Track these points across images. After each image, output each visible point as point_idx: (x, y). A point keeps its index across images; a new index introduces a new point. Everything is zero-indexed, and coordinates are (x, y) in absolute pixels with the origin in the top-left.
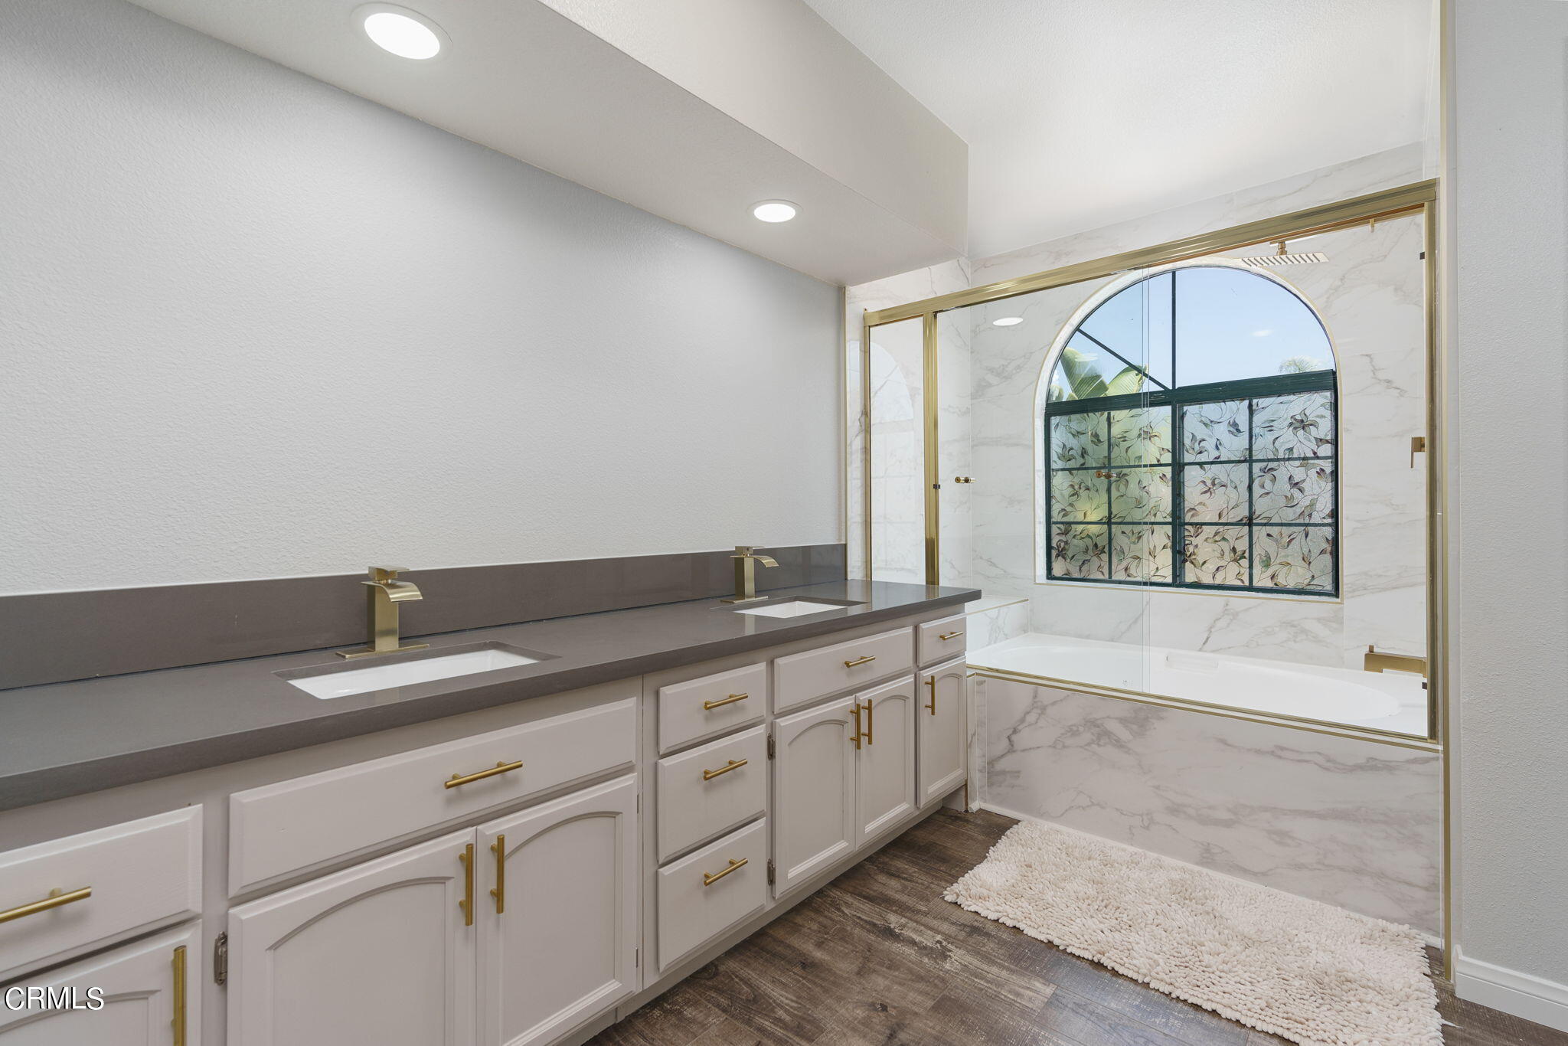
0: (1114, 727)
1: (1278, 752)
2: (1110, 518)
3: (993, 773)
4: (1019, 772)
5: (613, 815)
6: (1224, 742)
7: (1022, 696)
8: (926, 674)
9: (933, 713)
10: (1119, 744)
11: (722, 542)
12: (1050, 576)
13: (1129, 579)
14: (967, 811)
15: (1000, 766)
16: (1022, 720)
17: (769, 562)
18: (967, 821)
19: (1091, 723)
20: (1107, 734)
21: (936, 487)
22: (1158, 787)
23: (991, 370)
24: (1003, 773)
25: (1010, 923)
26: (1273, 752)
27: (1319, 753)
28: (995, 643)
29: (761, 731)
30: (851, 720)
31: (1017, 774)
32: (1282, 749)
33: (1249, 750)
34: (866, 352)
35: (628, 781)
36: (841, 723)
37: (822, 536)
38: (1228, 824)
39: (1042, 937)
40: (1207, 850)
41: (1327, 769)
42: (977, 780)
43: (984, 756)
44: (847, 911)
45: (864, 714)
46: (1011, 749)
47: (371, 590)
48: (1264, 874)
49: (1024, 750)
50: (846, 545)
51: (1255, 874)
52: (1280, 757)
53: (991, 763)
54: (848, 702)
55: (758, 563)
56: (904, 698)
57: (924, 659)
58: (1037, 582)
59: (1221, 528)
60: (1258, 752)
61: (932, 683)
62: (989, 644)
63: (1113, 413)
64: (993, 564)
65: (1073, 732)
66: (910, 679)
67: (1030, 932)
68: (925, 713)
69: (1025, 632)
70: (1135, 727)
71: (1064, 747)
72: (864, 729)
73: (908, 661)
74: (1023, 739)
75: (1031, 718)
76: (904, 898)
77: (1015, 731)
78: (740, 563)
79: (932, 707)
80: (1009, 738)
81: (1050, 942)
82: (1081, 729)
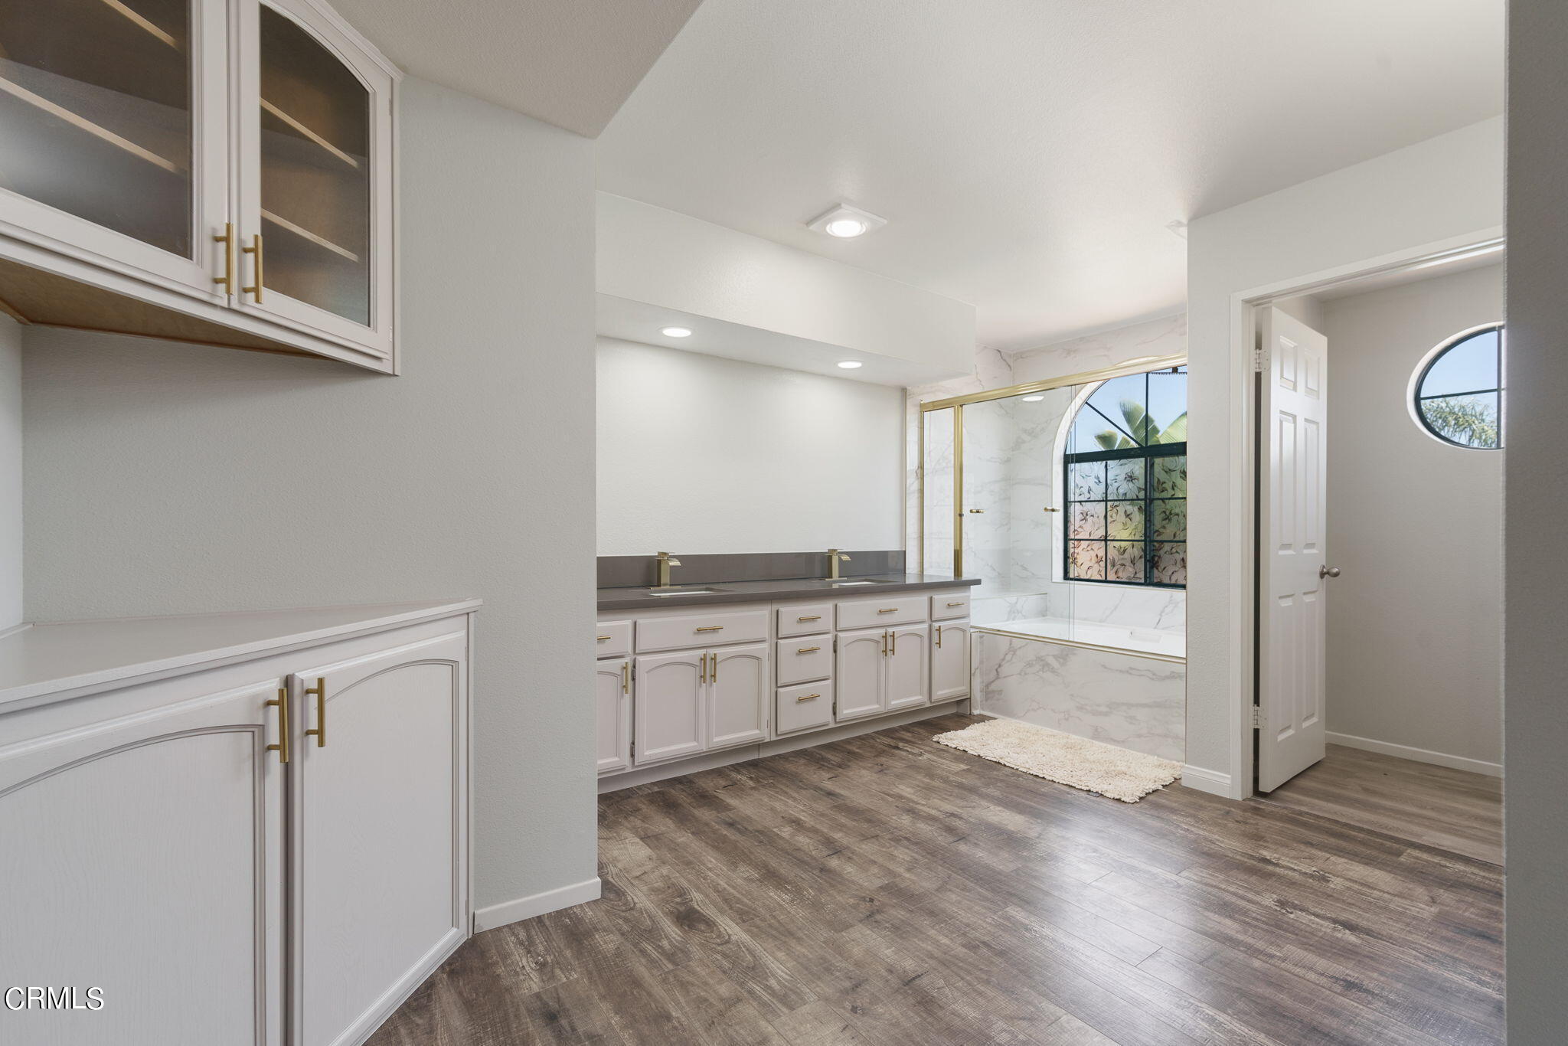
0: (1051, 660)
1: (1130, 671)
2: (1106, 536)
3: (988, 693)
4: (1001, 691)
5: (758, 659)
6: (1104, 666)
7: (1003, 643)
8: (936, 625)
9: (940, 647)
10: (1053, 671)
11: (820, 547)
12: (1066, 577)
13: (1118, 580)
14: (970, 714)
15: (993, 687)
16: (1003, 659)
17: (845, 558)
18: (971, 719)
19: (1040, 659)
20: (1048, 664)
21: (961, 515)
22: (1072, 695)
23: (1025, 431)
24: (993, 692)
25: (961, 749)
26: (1127, 672)
27: (1149, 670)
28: (1013, 620)
29: (830, 637)
30: (882, 641)
31: (1000, 692)
32: (1131, 668)
33: (1117, 670)
34: (922, 428)
35: (765, 646)
36: (878, 642)
37: (891, 545)
38: (1106, 714)
39: (976, 754)
40: (1096, 730)
41: (1153, 679)
42: (977, 695)
43: (983, 682)
44: (878, 740)
45: (890, 640)
46: (998, 677)
47: (659, 562)
48: (1123, 742)
49: (1004, 677)
50: (905, 551)
51: (1118, 742)
52: (1131, 674)
53: (987, 686)
54: (882, 631)
55: (840, 559)
56: (921, 636)
57: (935, 616)
58: (1054, 580)
59: (1175, 545)
60: (1121, 671)
61: (939, 630)
62: (1008, 620)
63: (1109, 462)
64: (1025, 569)
65: (1030, 665)
66: (926, 626)
67: (970, 752)
68: (935, 647)
69: (1044, 616)
70: (1061, 660)
71: (1026, 674)
72: (890, 647)
73: (925, 615)
74: (1005, 670)
75: (1008, 657)
76: (913, 740)
77: (1000, 666)
78: (830, 558)
79: (939, 644)
80: (997, 670)
81: (979, 756)
82: (1034, 663)
